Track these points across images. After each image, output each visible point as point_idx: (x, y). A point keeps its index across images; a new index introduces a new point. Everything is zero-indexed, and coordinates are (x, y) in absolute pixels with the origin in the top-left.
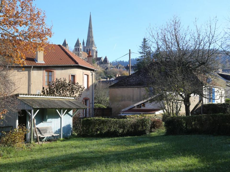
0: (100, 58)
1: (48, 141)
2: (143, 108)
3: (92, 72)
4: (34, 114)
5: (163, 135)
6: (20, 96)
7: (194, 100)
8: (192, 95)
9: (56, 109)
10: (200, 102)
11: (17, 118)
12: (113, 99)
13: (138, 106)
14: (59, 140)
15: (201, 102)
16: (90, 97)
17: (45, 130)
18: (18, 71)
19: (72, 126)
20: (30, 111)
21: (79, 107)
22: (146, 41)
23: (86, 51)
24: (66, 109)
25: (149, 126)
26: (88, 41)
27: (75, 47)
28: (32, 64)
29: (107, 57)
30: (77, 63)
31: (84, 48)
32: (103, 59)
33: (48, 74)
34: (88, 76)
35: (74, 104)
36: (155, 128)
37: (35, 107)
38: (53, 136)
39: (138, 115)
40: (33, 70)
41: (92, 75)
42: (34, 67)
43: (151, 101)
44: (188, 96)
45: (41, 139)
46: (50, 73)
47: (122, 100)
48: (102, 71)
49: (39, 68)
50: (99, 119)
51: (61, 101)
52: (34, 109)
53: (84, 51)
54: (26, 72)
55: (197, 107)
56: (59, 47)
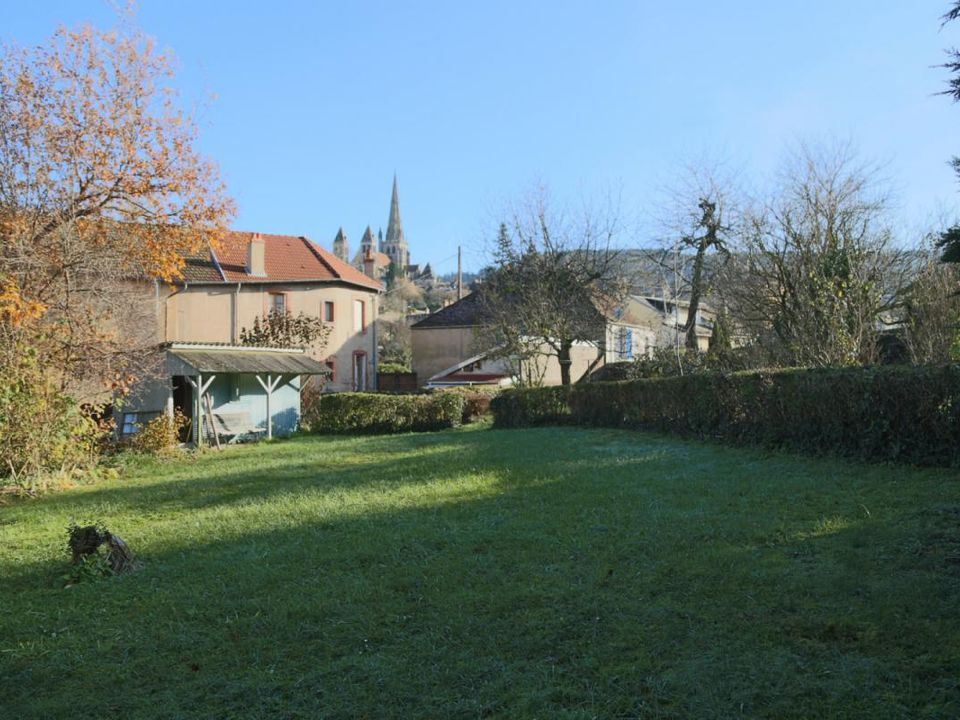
0: (415, 268)
1: (242, 442)
2: (476, 372)
3: (373, 294)
4: (203, 384)
5: (488, 430)
6: (174, 346)
7: (583, 355)
8: (574, 343)
9: (256, 374)
10: (599, 358)
11: (171, 394)
12: (418, 354)
13: (467, 368)
14: (263, 441)
15: (603, 358)
16: (367, 349)
17: (236, 420)
18: (210, 294)
19: (298, 412)
20: (195, 378)
21: (311, 369)
22: (506, 230)
23: (385, 250)
24: (279, 374)
25: (459, 410)
26: (391, 230)
27: (362, 241)
28: (241, 279)
29: (431, 265)
30: (337, 276)
31: (382, 244)
32: (421, 269)
33: (275, 300)
34: (363, 303)
35: (301, 364)
36: (477, 414)
37: (205, 370)
38: (251, 433)
39: (462, 388)
40: (241, 291)
41: (373, 300)
42: (242, 285)
43: (492, 356)
44: (567, 346)
45: (225, 439)
46: (279, 298)
47: (438, 356)
48: (418, 294)
49: (256, 287)
50: (355, 396)
51: (271, 357)
52: (202, 374)
53: (382, 251)
54: (227, 297)
55: (594, 370)
56: (300, 241)
